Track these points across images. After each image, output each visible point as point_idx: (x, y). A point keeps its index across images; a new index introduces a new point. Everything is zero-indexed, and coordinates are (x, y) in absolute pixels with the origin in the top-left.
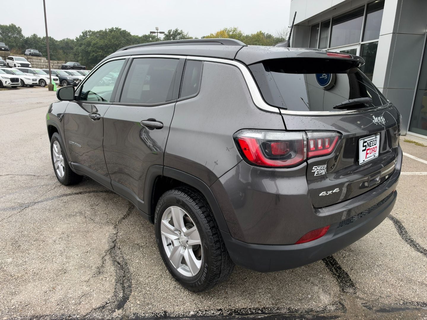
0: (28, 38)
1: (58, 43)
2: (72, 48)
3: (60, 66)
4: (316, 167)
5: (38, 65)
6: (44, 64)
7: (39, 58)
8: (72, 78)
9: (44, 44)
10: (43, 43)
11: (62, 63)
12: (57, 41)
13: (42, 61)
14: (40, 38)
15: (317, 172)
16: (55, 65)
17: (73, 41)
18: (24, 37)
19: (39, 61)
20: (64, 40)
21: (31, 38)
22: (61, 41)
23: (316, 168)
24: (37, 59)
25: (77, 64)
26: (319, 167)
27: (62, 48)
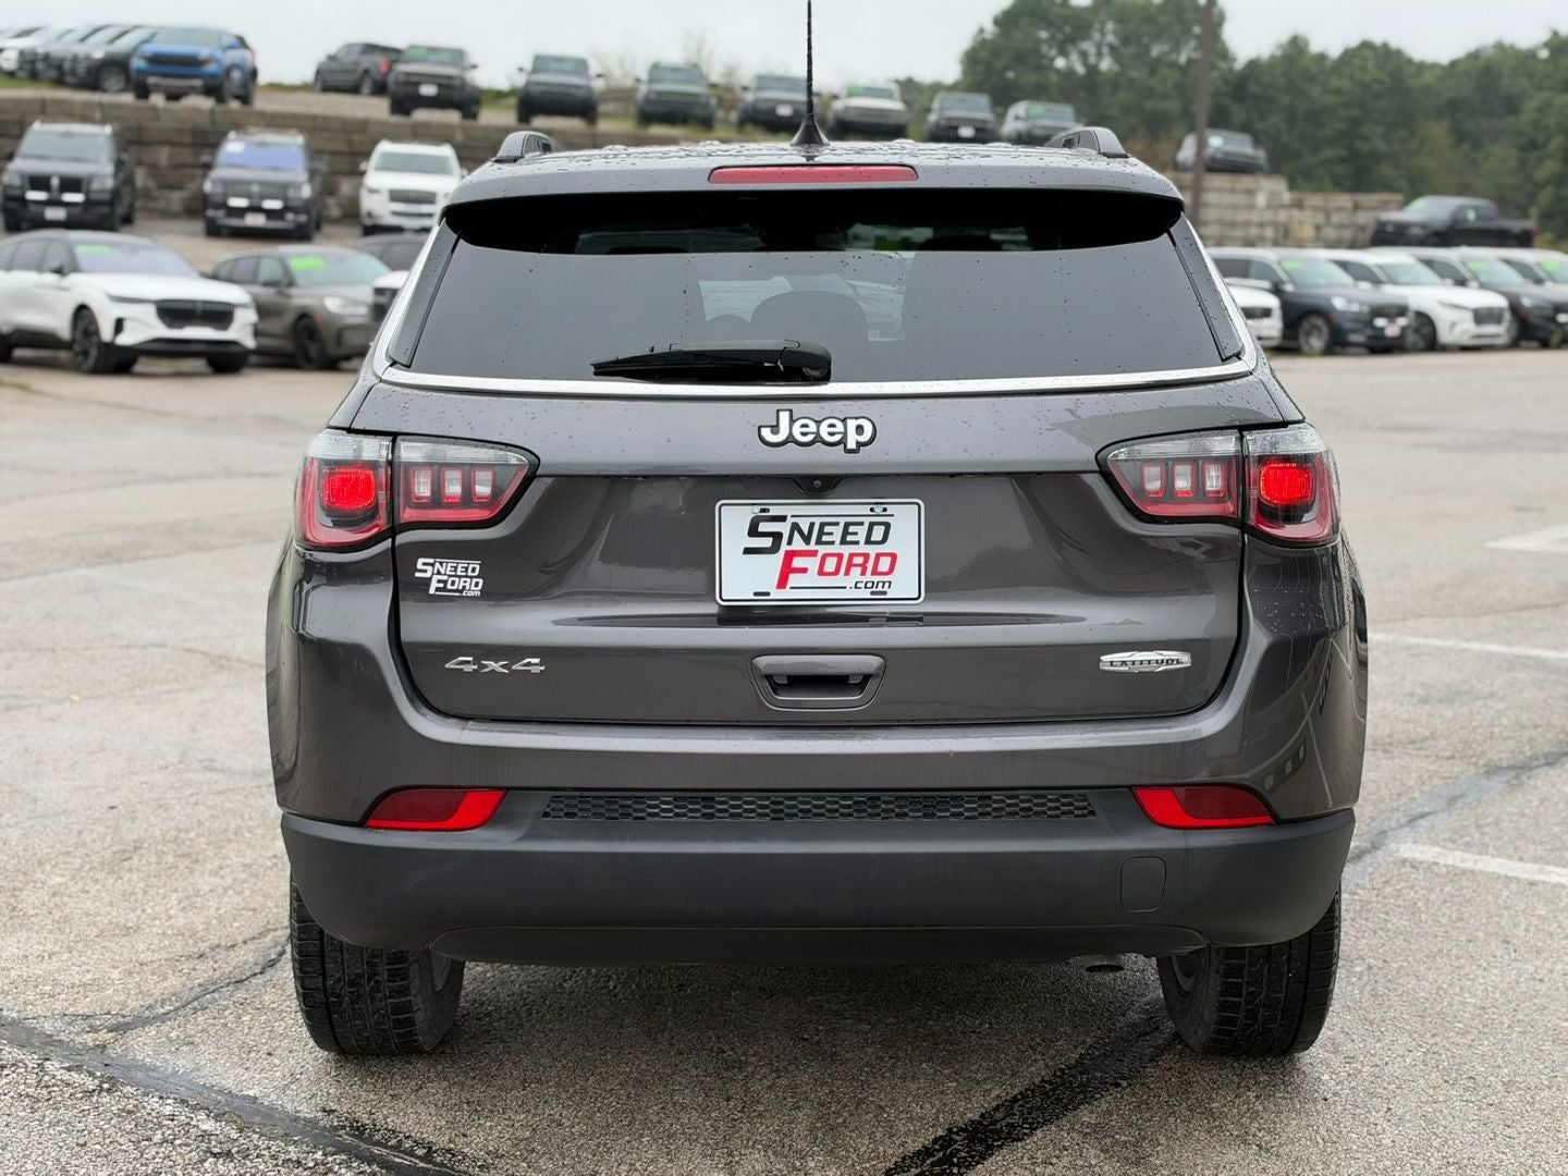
0: (1253, 64)
1: (1428, 77)
2: (1512, 106)
3: (1363, 228)
4: (431, 561)
5: (1233, 225)
6: (1269, 216)
7: (1247, 181)
8: (1362, 304)
9: (1339, 92)
10: (1335, 82)
11: (1384, 206)
12: (1422, 67)
13: (1261, 200)
14: (1322, 57)
15: (439, 581)
16: (1336, 219)
17: (1531, 55)
18: (1234, 60)
19: (1240, 199)
20: (1474, 56)
21: (1273, 63)
22: (1454, 64)
23: (433, 565)
24: (1233, 191)
25: (1476, 208)
26: (441, 564)
27: (1452, 109)
